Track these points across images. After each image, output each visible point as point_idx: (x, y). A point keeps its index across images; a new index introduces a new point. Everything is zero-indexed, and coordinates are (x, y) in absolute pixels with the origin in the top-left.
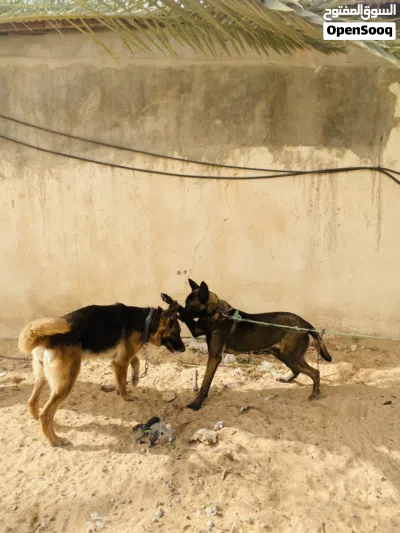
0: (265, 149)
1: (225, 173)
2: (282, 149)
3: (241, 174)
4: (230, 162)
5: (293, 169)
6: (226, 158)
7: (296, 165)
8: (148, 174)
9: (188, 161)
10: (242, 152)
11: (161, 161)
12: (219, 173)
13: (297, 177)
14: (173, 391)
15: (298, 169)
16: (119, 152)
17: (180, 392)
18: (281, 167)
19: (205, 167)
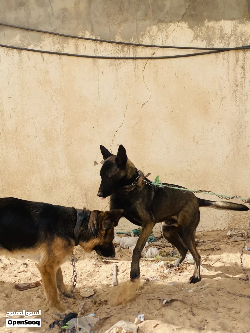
0: (184, 25)
1: (141, 52)
2: (203, 25)
3: (160, 53)
4: (147, 41)
5: (216, 46)
6: (142, 36)
7: (218, 41)
8: (58, 56)
9: (101, 41)
10: (159, 29)
11: (72, 41)
12: (135, 53)
13: (221, 54)
14: (92, 287)
15: (221, 46)
16: (26, 33)
17: (99, 287)
18: (203, 45)
19: (120, 46)
